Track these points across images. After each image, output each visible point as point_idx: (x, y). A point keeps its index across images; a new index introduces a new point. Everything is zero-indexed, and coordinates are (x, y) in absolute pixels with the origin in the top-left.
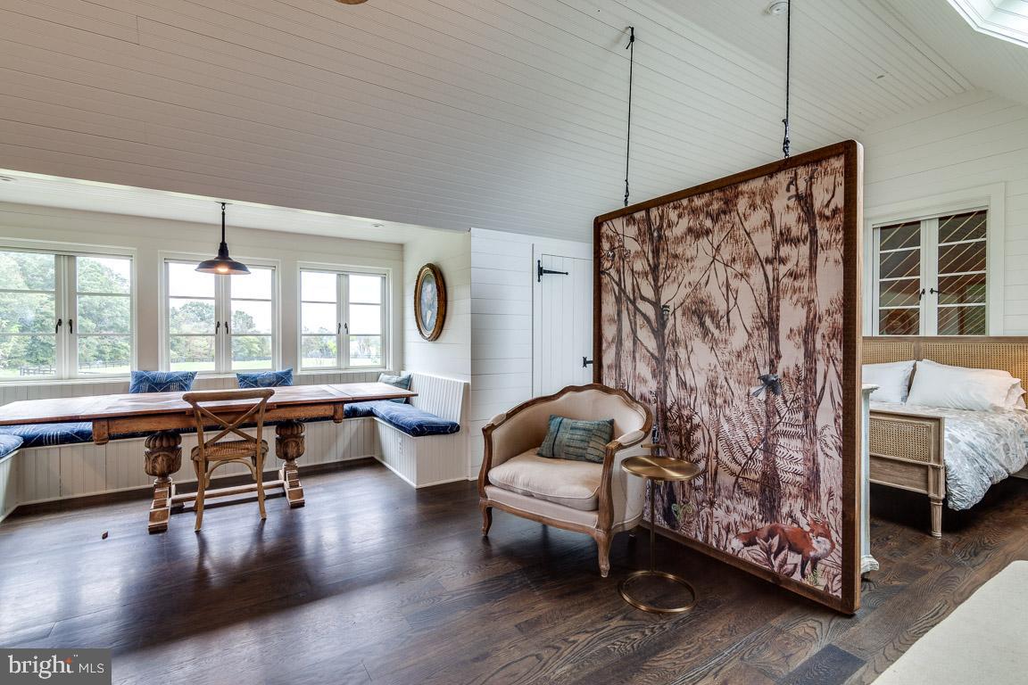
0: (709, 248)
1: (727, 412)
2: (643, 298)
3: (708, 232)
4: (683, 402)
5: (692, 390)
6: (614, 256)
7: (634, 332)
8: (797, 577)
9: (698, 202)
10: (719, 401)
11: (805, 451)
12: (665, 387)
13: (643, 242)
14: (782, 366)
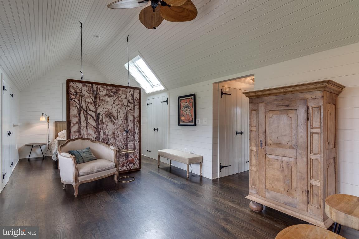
0: (112, 100)
1: (117, 139)
2: (90, 110)
3: (112, 96)
4: (105, 139)
5: (108, 135)
6: (77, 95)
7: (87, 120)
8: (132, 168)
9: (109, 88)
10: (115, 137)
11: (133, 143)
12: (99, 136)
13: (90, 93)
14: (129, 127)
